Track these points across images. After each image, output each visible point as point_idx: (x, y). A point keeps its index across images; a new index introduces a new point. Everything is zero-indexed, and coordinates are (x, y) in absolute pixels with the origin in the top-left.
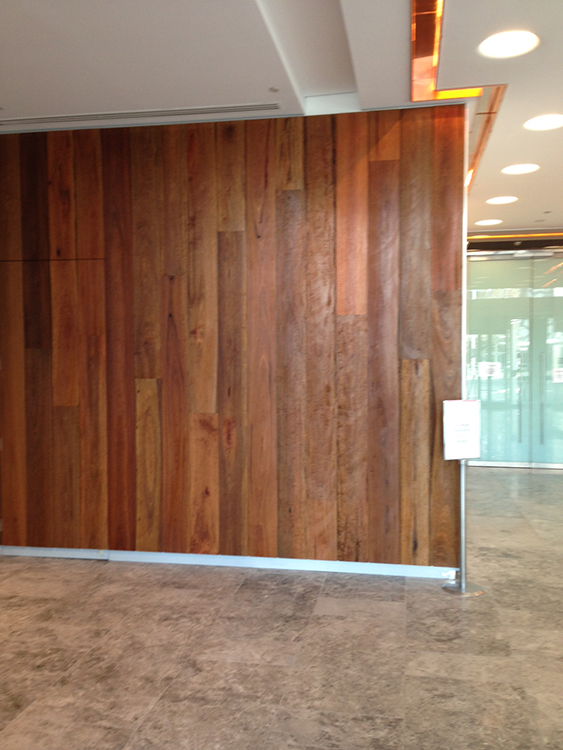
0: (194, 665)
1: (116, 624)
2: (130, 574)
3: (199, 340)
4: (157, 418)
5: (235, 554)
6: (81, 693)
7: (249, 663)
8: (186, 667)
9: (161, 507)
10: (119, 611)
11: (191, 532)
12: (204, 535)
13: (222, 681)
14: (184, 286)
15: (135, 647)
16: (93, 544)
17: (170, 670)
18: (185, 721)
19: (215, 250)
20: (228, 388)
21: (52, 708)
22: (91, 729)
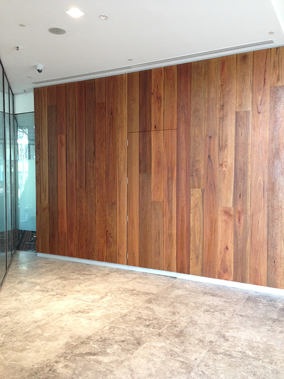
0: (224, 337)
1: (183, 310)
2: (187, 286)
3: (224, 169)
4: (201, 209)
5: (242, 282)
6: (168, 342)
7: (254, 341)
8: (220, 338)
9: (202, 254)
10: (184, 304)
11: (218, 268)
12: (226, 270)
13: (240, 348)
14: (217, 141)
15: (193, 323)
16: (169, 269)
17: (211, 337)
18: (221, 365)
19: (234, 121)
20: (240, 194)
21: (155, 347)
22: (174, 361)
